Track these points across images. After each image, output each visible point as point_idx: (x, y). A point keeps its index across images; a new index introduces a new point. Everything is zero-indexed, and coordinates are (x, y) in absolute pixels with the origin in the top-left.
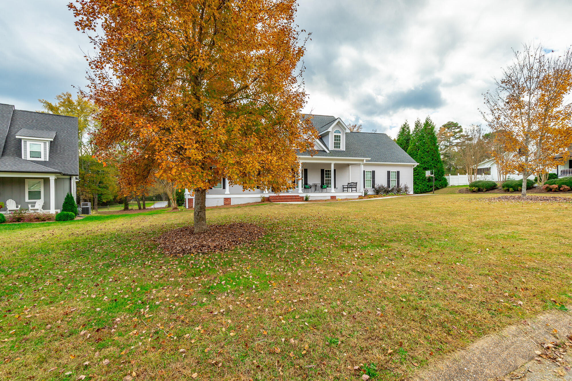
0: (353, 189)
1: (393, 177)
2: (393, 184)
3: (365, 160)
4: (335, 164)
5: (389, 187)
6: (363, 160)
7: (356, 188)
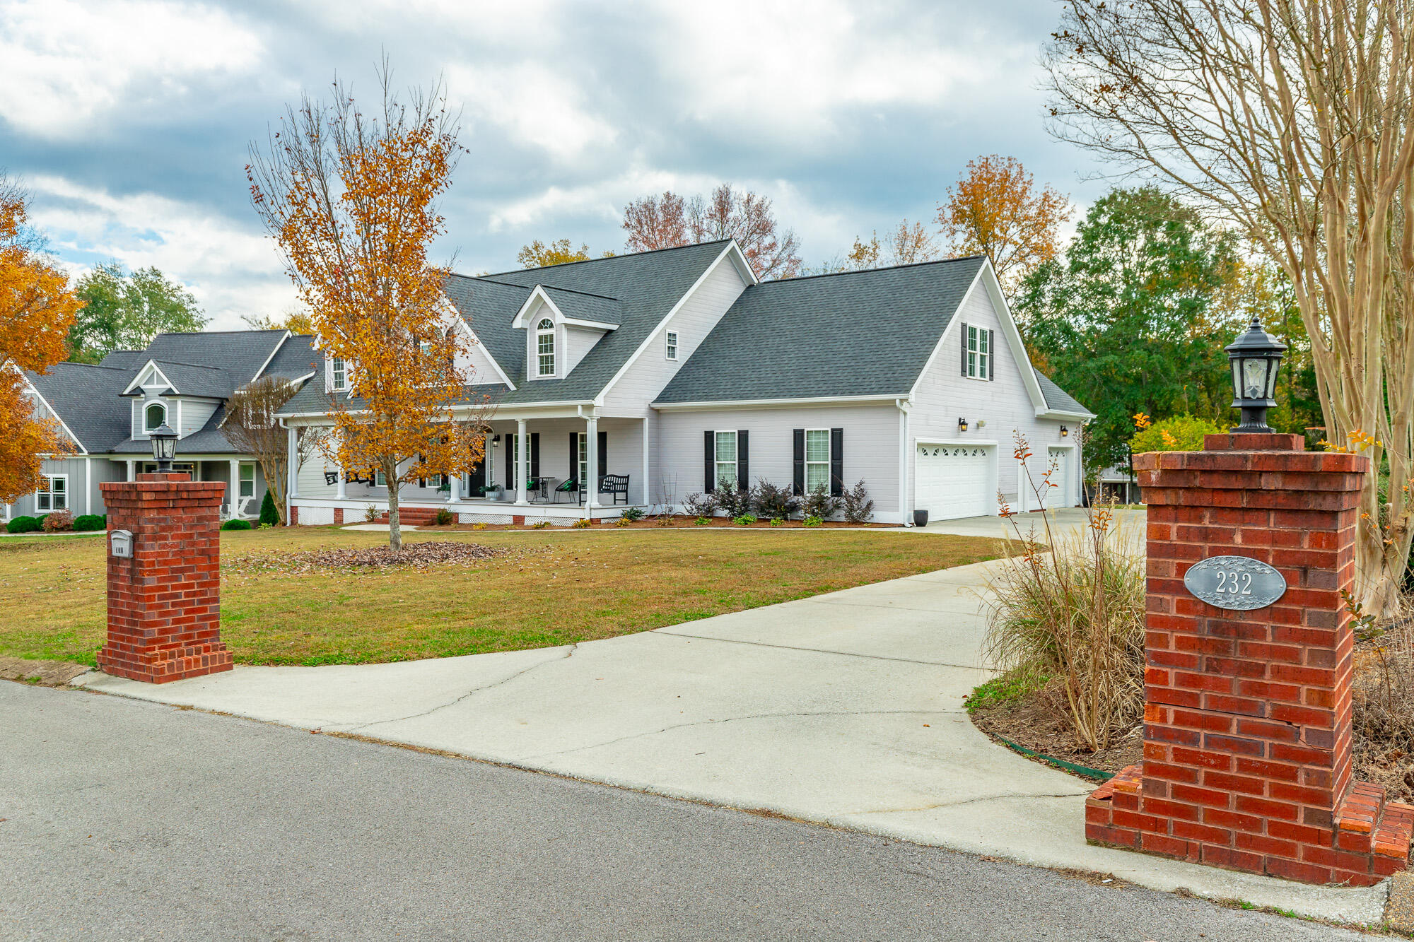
0: (620, 496)
1: (819, 456)
2: (818, 479)
3: (580, 407)
4: (529, 423)
5: (798, 490)
6: (575, 408)
7: (626, 491)
